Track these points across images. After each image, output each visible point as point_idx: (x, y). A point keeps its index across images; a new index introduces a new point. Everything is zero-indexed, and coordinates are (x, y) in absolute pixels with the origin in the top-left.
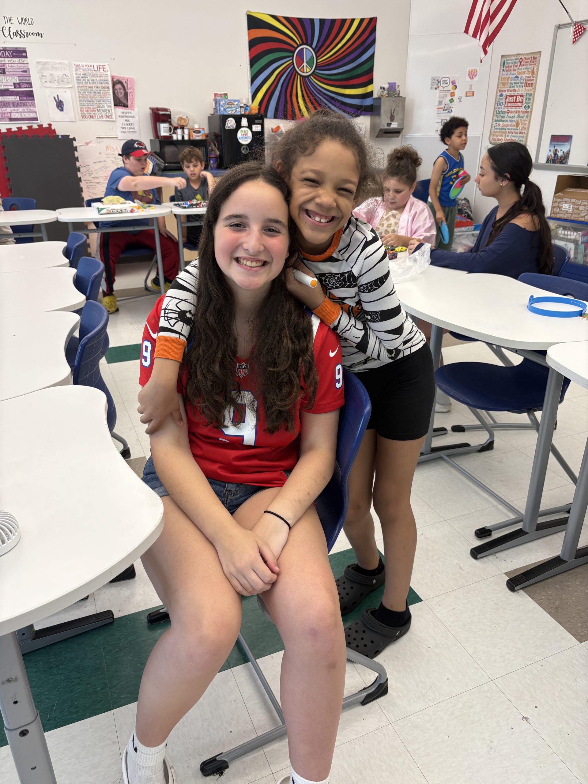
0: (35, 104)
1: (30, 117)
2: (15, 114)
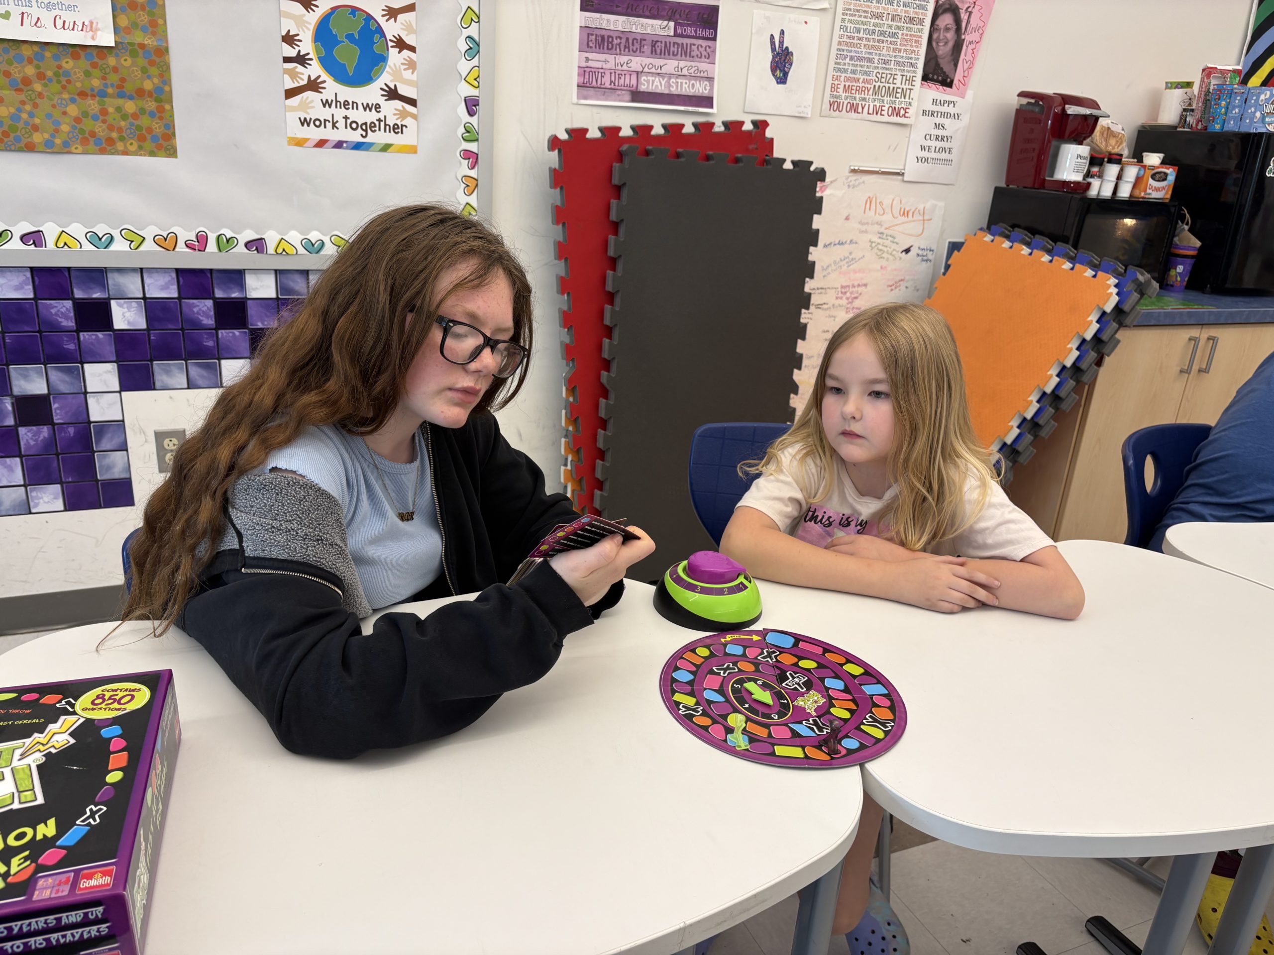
0: (714, 52)
1: (691, 92)
2: (651, 78)
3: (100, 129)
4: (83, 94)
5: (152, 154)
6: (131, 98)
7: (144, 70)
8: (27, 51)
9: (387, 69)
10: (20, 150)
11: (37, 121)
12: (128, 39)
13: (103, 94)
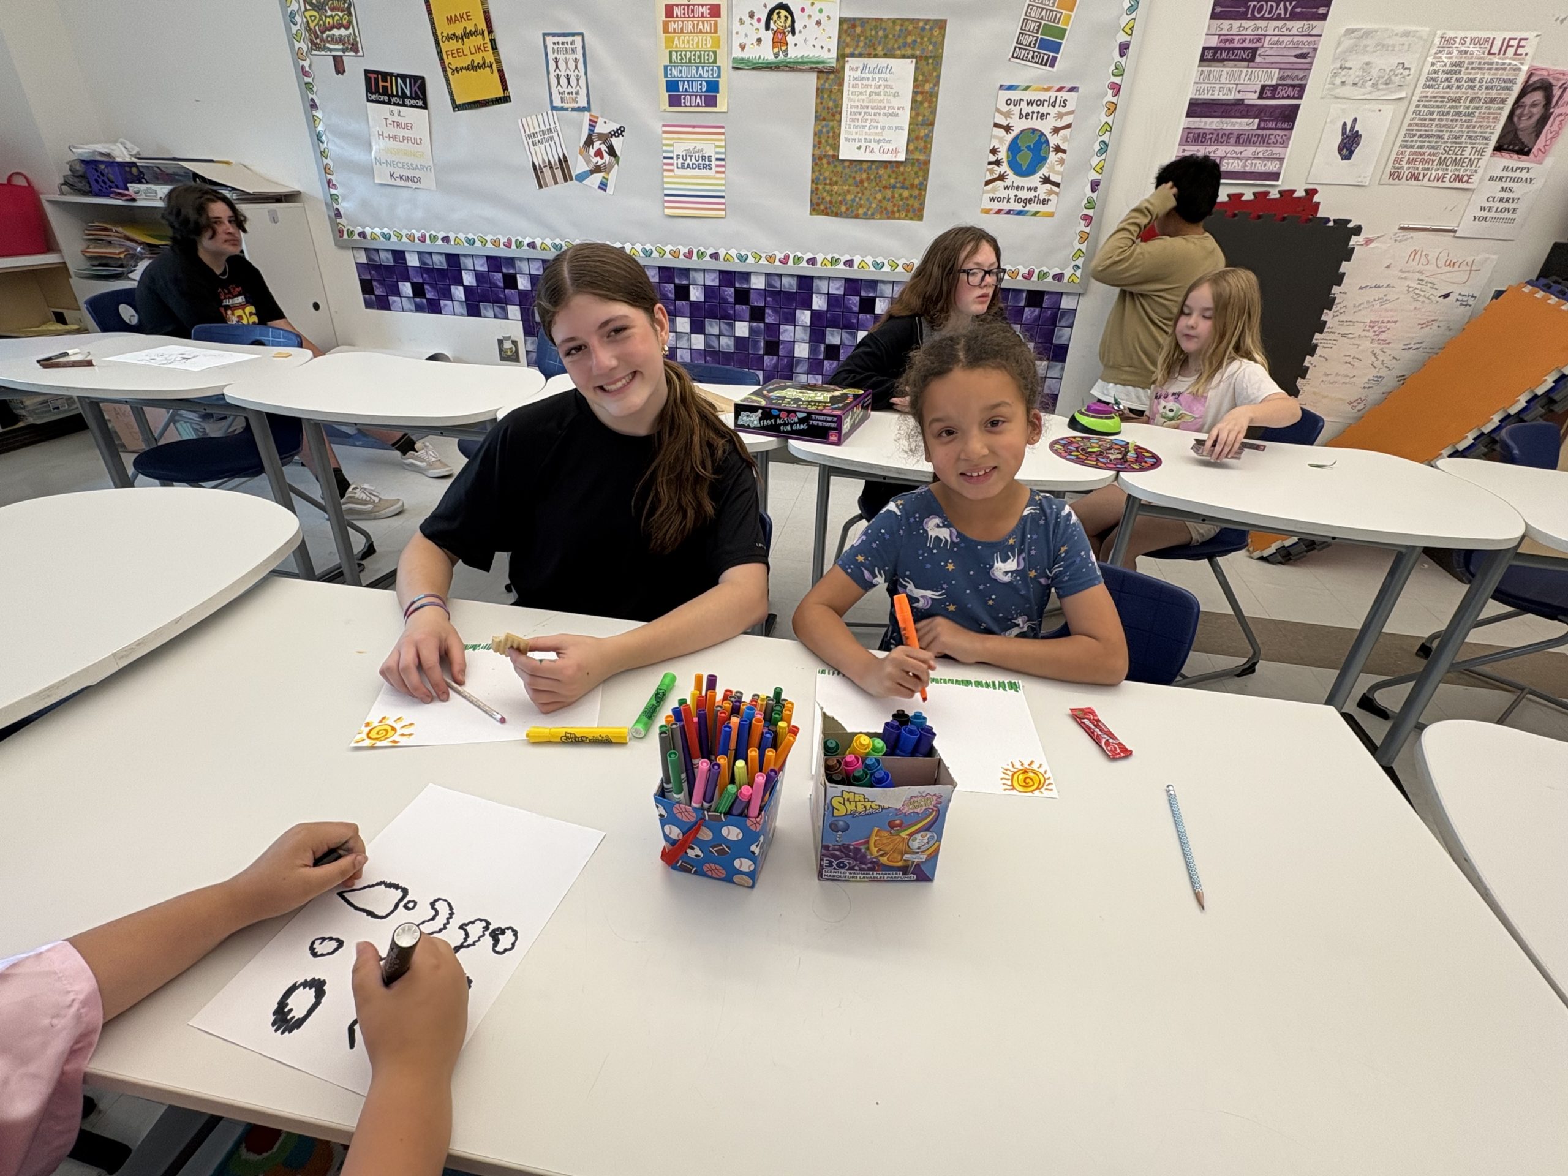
0: (1289, 139)
3: (889, 206)
4: (885, 187)
5: (911, 219)
6: (907, 189)
7: (916, 173)
8: (865, 166)
9: (1047, 165)
10: (852, 217)
11: (862, 202)
12: (912, 156)
13: (894, 187)
